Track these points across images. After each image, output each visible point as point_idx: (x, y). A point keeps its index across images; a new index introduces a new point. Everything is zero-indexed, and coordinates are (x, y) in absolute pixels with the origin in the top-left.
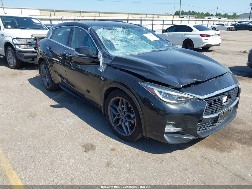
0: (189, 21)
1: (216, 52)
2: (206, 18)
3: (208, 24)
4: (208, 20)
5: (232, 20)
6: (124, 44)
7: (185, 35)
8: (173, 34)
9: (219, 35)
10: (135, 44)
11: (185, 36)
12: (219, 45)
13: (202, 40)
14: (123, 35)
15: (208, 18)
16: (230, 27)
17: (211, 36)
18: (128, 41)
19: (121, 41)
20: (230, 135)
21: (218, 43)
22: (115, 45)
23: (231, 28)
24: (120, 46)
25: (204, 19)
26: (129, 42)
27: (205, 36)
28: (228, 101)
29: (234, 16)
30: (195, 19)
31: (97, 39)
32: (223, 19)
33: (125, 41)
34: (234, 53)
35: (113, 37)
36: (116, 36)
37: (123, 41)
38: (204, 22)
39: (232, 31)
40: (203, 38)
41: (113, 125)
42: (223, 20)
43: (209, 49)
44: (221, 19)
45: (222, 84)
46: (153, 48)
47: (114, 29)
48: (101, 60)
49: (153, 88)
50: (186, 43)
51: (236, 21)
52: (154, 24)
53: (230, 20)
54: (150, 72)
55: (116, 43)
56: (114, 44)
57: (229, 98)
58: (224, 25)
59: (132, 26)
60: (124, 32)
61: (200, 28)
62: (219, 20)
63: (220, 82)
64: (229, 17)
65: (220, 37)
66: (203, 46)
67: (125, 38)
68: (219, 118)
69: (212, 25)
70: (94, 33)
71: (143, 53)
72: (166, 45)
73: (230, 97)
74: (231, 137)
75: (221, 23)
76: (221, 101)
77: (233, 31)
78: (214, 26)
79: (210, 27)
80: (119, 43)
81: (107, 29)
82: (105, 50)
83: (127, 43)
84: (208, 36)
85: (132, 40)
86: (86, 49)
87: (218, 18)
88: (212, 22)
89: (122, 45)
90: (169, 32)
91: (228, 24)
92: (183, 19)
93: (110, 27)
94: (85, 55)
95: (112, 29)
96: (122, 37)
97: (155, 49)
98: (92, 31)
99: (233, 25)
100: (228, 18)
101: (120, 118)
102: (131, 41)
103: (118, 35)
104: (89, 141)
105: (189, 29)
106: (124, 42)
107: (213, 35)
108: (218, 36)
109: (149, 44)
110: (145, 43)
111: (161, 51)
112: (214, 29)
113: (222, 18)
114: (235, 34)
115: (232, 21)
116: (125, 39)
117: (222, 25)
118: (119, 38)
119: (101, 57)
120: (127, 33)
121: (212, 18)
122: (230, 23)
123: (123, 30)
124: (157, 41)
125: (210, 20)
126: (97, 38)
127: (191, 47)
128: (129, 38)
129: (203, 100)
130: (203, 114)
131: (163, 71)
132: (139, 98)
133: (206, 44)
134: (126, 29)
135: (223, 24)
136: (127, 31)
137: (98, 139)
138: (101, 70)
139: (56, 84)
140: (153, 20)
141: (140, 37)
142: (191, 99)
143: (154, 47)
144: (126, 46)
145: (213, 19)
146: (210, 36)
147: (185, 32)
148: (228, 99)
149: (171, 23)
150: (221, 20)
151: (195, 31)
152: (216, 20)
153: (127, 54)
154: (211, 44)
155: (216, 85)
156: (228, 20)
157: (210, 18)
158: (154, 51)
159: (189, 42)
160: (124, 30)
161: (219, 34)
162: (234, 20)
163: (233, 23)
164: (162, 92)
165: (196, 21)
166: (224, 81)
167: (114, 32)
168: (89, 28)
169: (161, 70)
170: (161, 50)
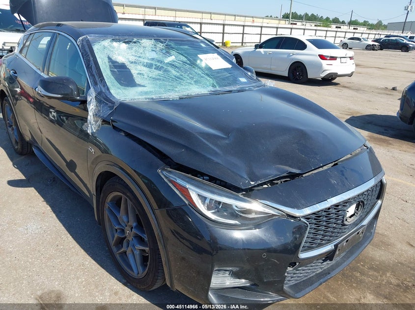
0: (304, 29)
1: (345, 87)
2: (334, 27)
3: (335, 37)
4: (336, 29)
5: (375, 32)
6: (156, 73)
7: (293, 54)
8: (274, 53)
9: (351, 58)
10: (178, 74)
11: (294, 56)
12: (350, 75)
13: (322, 65)
14: (154, 55)
15: (337, 27)
16: (372, 43)
17: (338, 60)
18: (165, 67)
19: (149, 66)
20: (358, 274)
21: (349, 72)
22: (135, 76)
23: (373, 45)
24: (146, 77)
25: (329, 29)
26: (166, 71)
27: (328, 59)
28: (359, 213)
29: (379, 26)
30: (315, 28)
31: (92, 62)
32: (361, 29)
33: (158, 68)
34: (377, 91)
35: (132, 59)
36: (139, 57)
37: (154, 67)
38: (329, 34)
39: (373, 50)
40: (324, 62)
41: (114, 249)
42: (361, 32)
43: (334, 81)
44: (357, 29)
45: (346, 179)
46: (214, 86)
47: (135, 42)
48: (92, 107)
49: (188, 186)
50: (295, 69)
51: (381, 35)
52: (245, 32)
53: (371, 32)
54: (187, 148)
55: (137, 72)
56: (134, 72)
57: (360, 207)
58: (362, 40)
59: (180, 37)
60: (158, 49)
61: (319, 44)
62: (354, 31)
63: (343, 175)
64: (371, 27)
65: (352, 61)
66: (323, 75)
67: (158, 61)
68: (337, 252)
69: (342, 39)
70: (87, 50)
71: (189, 97)
72: (243, 80)
73: (364, 204)
74: (361, 282)
75: (356, 36)
76: (343, 218)
77: (376, 50)
78: (346, 41)
79: (339, 42)
80: (145, 70)
81: (119, 41)
82: (104, 86)
83: (161, 72)
84: (333, 58)
85: (173, 65)
86: (61, 84)
87: (353, 28)
88: (343, 35)
89: (150, 75)
90: (265, 48)
91: (368, 38)
92: (294, 26)
93: (127, 37)
94: (59, 96)
95: (131, 42)
96: (153, 59)
97: (218, 88)
98: (85, 43)
99: (376, 41)
100: (370, 29)
101: (125, 237)
102: (170, 69)
103: (143, 55)
104: (57, 283)
105: (300, 45)
106: (155, 69)
107: (341, 58)
108: (349, 59)
109: (206, 77)
110: (199, 74)
111: (230, 91)
112: (345, 46)
113: (359, 28)
114: (380, 57)
115: (375, 34)
116: (159, 64)
117: (359, 39)
118: (146, 61)
119: (94, 101)
120: (164, 51)
121: (342, 27)
122: (372, 36)
123: (155, 45)
124: (226, 70)
125: (339, 30)
126: (91, 59)
127: (301, 76)
128: (166, 62)
129: (300, 220)
130: (301, 248)
131: (216, 145)
132: (157, 208)
133: (328, 72)
134: (162, 42)
135: (361, 38)
136: (163, 47)
137: (78, 278)
138: (89, 131)
139: (27, 142)
140: (244, 26)
141: (189, 60)
142: (273, 215)
143: (217, 83)
144: (159, 77)
145: (344, 28)
146: (336, 60)
147: (293, 49)
148: (357, 210)
149: (273, 31)
150: (356, 31)
151: (311, 50)
152: (348, 30)
153: (154, 97)
154: (337, 73)
155: (334, 182)
156: (368, 32)
157: (340, 27)
158: (215, 93)
159: (299, 67)
160: (158, 46)
161: (353, 57)
162: (378, 33)
163: (377, 37)
164: (205, 198)
165: (316, 30)
166: (352, 170)
167: (134, 49)
168: (81, 38)
169: (213, 144)
170: (231, 89)
